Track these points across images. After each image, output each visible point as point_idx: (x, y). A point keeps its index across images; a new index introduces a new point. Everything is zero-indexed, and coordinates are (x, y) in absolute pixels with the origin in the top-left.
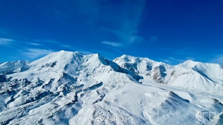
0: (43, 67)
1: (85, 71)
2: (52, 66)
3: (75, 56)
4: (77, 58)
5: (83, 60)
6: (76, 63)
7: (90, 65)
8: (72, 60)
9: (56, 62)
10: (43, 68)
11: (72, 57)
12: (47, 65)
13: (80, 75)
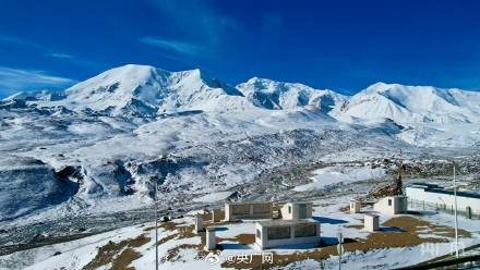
0: (93, 92)
1: (173, 99)
2: (111, 91)
3: (155, 73)
4: (158, 77)
5: (171, 82)
6: (156, 85)
7: (183, 89)
8: (150, 80)
9: (117, 84)
10: (94, 95)
11: (149, 75)
12: (102, 90)
13: (164, 105)
